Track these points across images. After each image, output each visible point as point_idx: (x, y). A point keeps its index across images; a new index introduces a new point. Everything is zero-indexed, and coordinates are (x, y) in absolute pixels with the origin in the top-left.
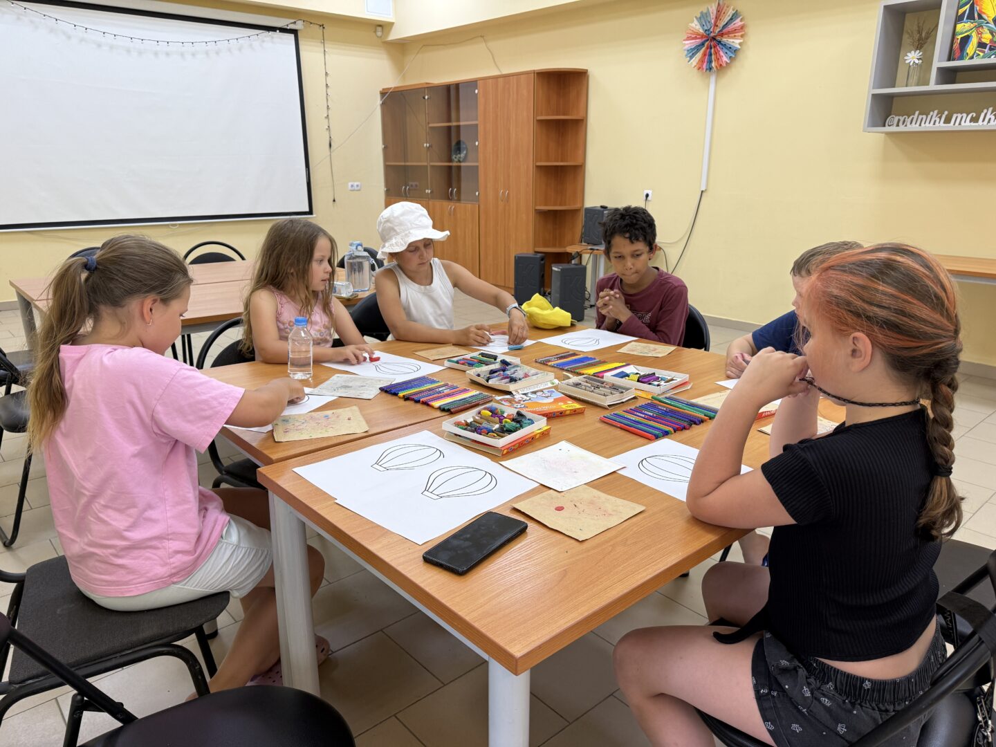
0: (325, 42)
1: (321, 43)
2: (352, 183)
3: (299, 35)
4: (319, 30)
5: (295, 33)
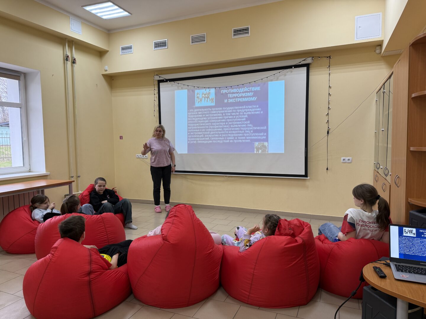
0: (330, 67)
1: (328, 68)
2: (344, 158)
3: (310, 66)
4: (326, 60)
5: (308, 66)
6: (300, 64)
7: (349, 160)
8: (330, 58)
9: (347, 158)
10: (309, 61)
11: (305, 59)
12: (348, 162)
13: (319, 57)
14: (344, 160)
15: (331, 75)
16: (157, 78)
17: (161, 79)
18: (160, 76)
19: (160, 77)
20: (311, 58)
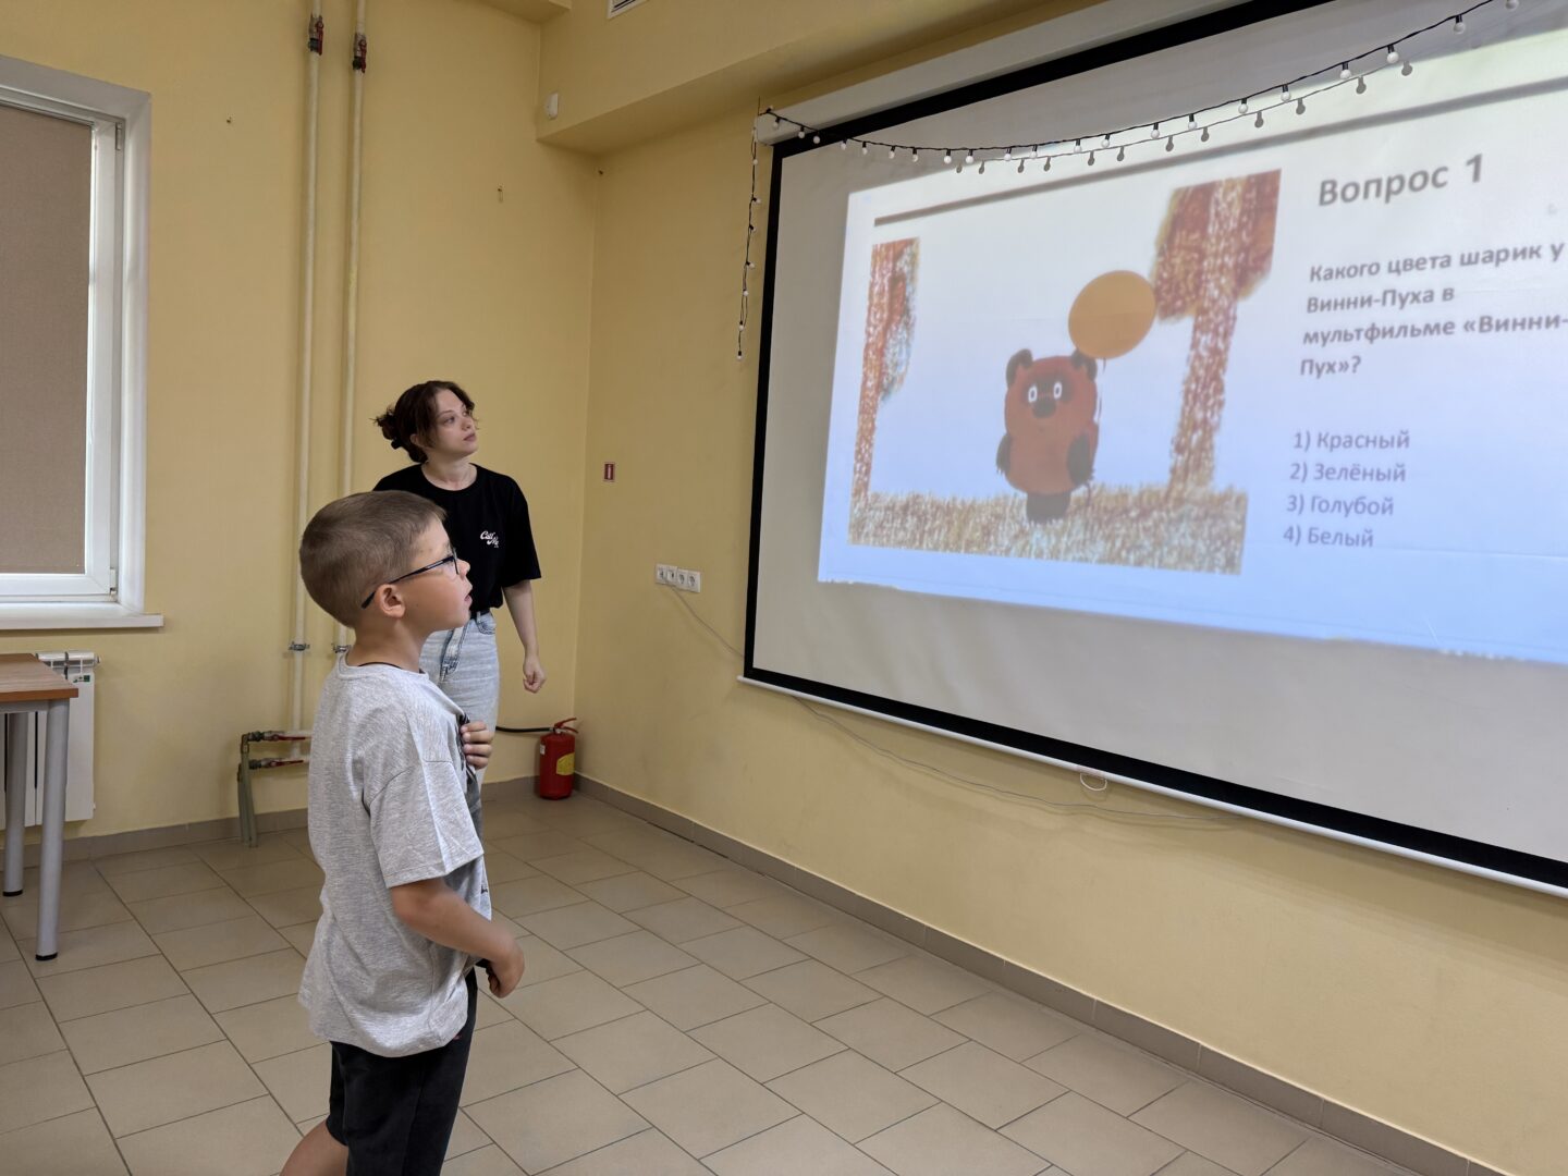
16: (769, 130)
17: (786, 130)
18: (780, 113)
19: (778, 119)
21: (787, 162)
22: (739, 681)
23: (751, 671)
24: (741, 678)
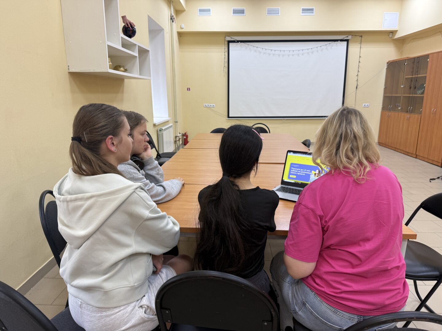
0: (362, 43)
1: (360, 43)
2: (365, 104)
3: (349, 41)
4: (360, 38)
5: (347, 41)
6: (344, 39)
7: (367, 105)
8: (362, 37)
9: (367, 104)
10: (349, 37)
11: (347, 36)
12: (367, 106)
13: (356, 36)
14: (365, 105)
15: (361, 48)
19: (231, 38)
20: (351, 36)
21: (230, 44)
22: (227, 119)
23: (229, 117)
24: (227, 118)
